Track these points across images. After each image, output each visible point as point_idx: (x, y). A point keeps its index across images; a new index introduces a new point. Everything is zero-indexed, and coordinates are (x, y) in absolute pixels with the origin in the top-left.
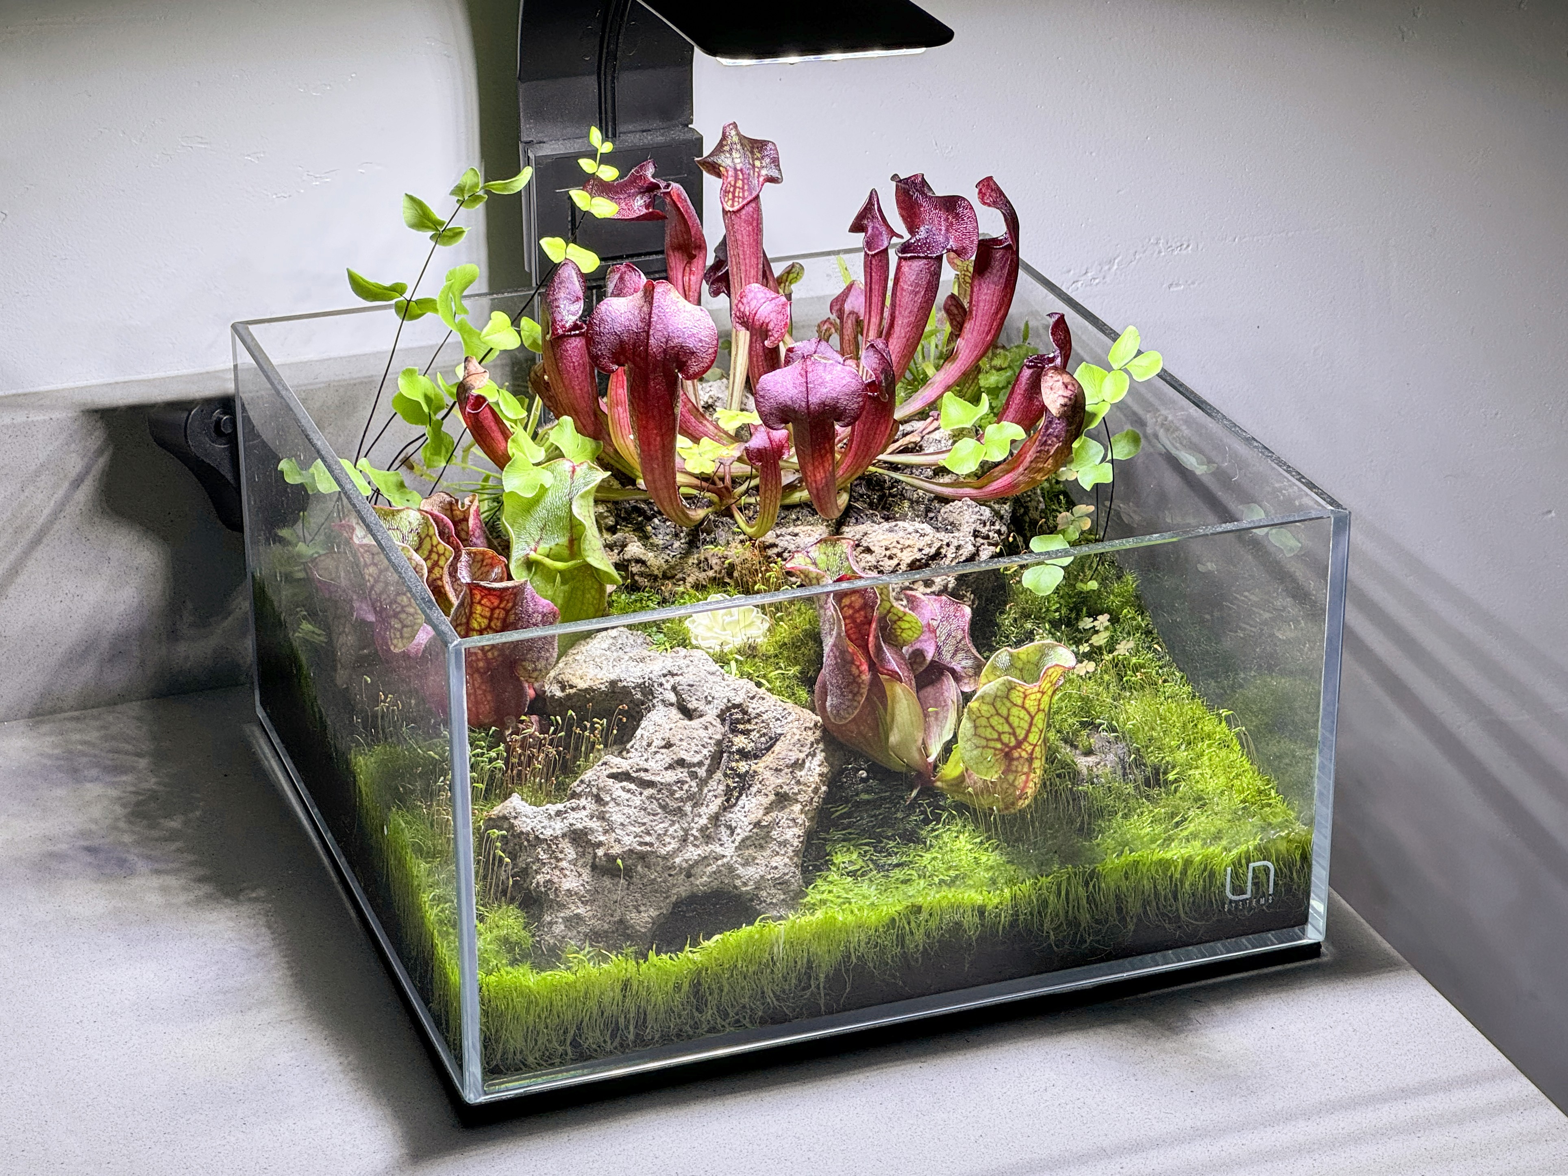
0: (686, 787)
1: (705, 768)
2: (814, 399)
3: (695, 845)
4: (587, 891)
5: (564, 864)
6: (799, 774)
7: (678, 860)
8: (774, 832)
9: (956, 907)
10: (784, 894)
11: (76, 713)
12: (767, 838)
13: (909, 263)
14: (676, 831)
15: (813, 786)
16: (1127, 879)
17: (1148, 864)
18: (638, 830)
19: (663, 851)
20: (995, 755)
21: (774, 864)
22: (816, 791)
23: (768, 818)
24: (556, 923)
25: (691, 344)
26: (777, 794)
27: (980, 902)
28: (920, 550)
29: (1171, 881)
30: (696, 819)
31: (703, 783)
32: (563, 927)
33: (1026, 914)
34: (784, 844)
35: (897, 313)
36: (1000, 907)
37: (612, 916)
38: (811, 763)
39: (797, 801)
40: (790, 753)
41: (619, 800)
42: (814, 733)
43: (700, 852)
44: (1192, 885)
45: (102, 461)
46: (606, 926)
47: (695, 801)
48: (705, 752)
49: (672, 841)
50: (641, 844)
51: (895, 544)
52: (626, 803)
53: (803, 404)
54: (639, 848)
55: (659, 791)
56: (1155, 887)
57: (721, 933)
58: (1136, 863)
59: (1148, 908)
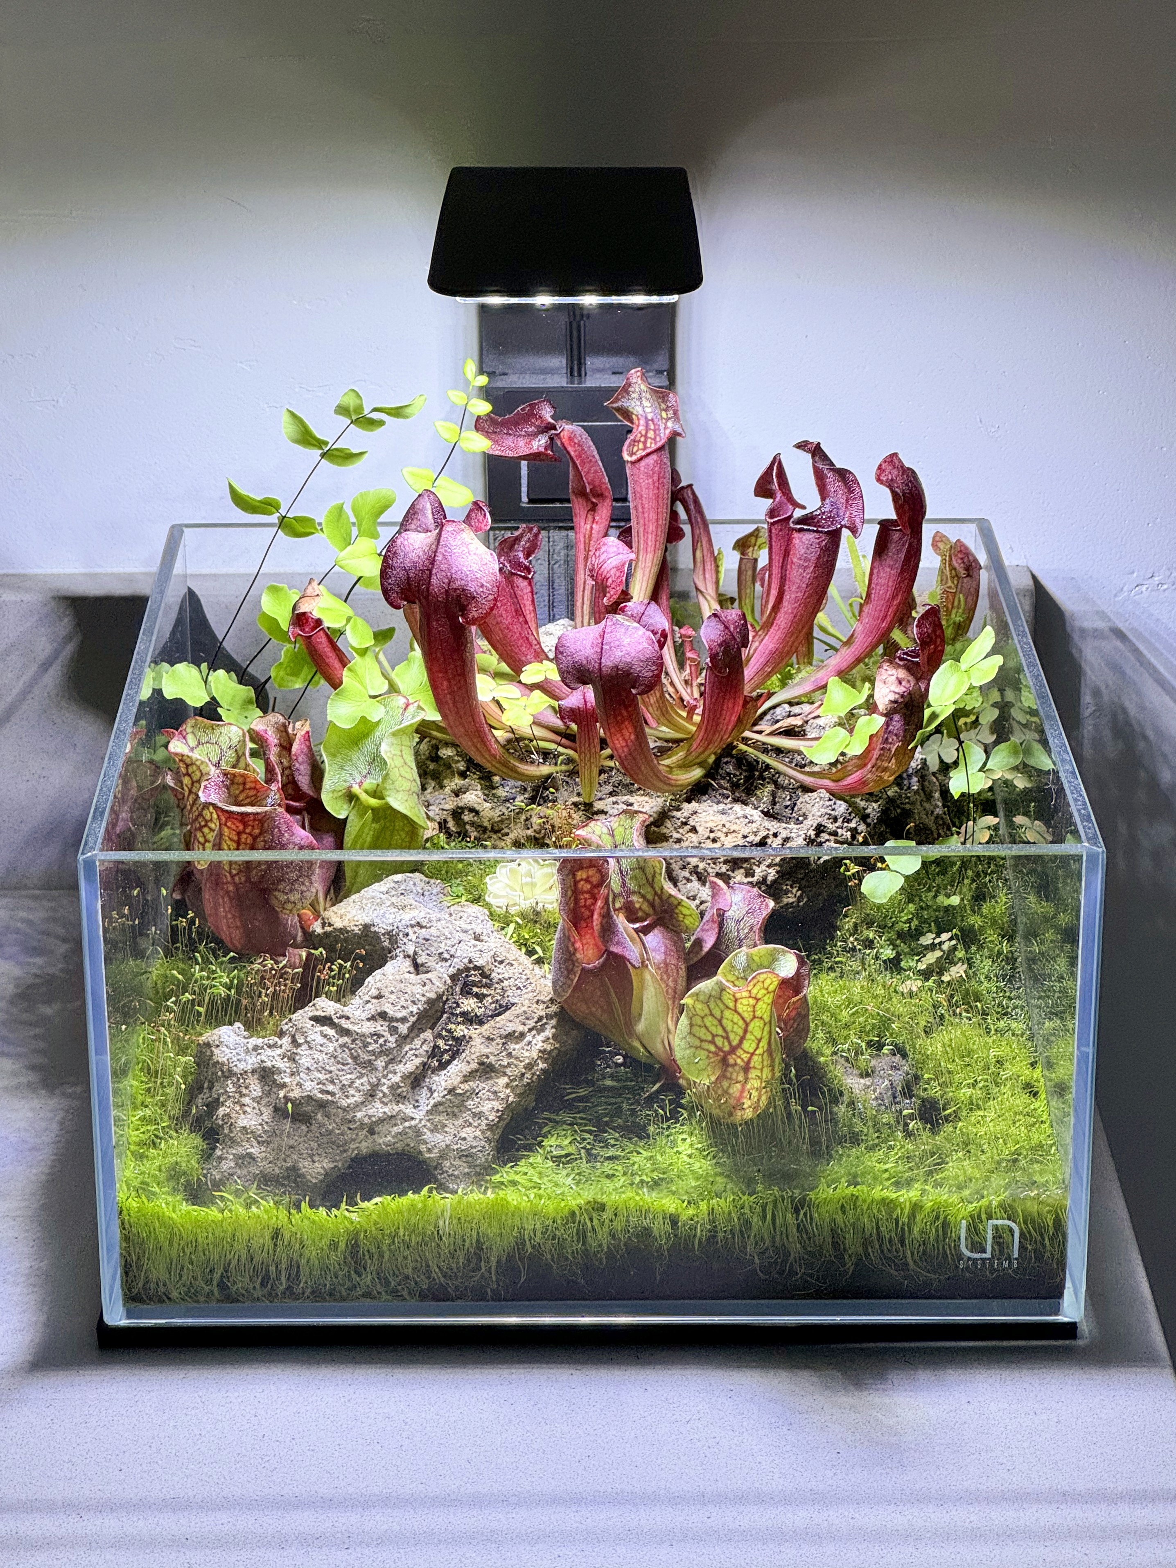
0: (381, 1041)
1: (408, 1025)
2: (608, 662)
3: (382, 1102)
4: (265, 1132)
5: (246, 1100)
6: (513, 1046)
7: (359, 1115)
8: (470, 1102)
9: (643, 1212)
10: (470, 1167)
11: (38, 892)
12: (462, 1107)
13: (800, 535)
14: (362, 1084)
15: (527, 1061)
16: (844, 1212)
17: (868, 1201)
18: (322, 1077)
19: (344, 1103)
20: (708, 1057)
21: (463, 1135)
22: (529, 1066)
23: (466, 1087)
24: (226, 1158)
25: (473, 588)
26: (481, 1064)
27: (672, 1210)
28: (745, 837)
29: (897, 1224)
30: (390, 1076)
31: (404, 1039)
32: (232, 1164)
33: (725, 1232)
34: (479, 1115)
35: (786, 588)
36: (696, 1219)
37: (285, 1161)
38: (534, 1036)
39: (505, 1074)
40: (509, 1024)
41: (313, 1044)
42: (547, 1007)
43: (386, 1110)
44: (922, 1232)
45: (70, 648)
46: (277, 1171)
47: (391, 1056)
48: (414, 1009)
49: (357, 1094)
50: (323, 1092)
51: (719, 827)
52: (319, 1047)
53: (597, 665)
54: (320, 1095)
55: (354, 1041)
56: (878, 1228)
57: (380, 1196)
58: (854, 1198)
59: (870, 1250)
